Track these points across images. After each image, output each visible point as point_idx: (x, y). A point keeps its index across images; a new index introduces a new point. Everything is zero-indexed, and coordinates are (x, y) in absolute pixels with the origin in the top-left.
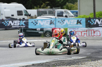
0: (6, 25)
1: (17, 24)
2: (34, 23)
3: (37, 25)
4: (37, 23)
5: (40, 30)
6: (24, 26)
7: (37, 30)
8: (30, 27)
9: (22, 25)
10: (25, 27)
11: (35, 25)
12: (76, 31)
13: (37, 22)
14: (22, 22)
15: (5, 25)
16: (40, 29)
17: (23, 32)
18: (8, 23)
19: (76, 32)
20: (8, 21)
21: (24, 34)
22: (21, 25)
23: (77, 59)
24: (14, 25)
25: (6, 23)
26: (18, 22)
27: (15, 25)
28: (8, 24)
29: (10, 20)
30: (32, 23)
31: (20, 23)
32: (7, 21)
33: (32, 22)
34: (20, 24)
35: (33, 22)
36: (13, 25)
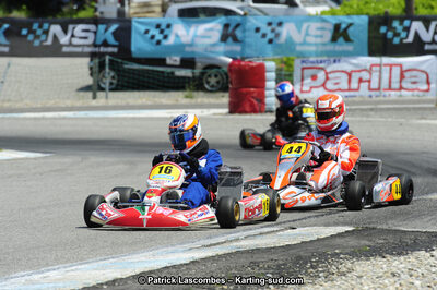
0: (37, 43)
1: (86, 38)
3: (164, 42)
4: (166, 37)
5: (178, 63)
6: (114, 46)
7: (169, 61)
9: (105, 44)
10: (115, 50)
11: (158, 43)
12: (328, 70)
13: (166, 32)
14: (106, 30)
15: (33, 42)
17: (110, 68)
18: (46, 32)
19: (327, 73)
20: (46, 26)
21: (113, 78)
22: (99, 42)
23: (315, 238)
24: (70, 44)
25: (39, 32)
27: (75, 41)
28: (46, 40)
29: (55, 23)
31: (95, 33)
32: (40, 27)
33: (146, 32)
35: (151, 33)
36: (67, 43)
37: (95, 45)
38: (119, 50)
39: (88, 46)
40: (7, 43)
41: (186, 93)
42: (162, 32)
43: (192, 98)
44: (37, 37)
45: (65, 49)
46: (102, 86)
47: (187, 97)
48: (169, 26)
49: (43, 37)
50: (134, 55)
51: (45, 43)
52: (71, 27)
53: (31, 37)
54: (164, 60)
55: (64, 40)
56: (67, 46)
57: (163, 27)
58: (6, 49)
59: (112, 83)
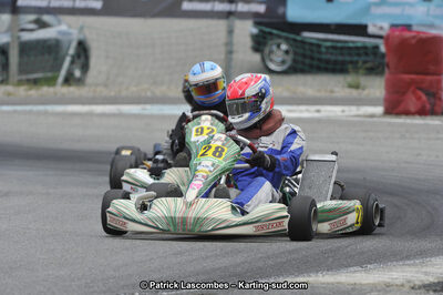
7: (371, 30)
8: (295, 12)
10: (261, 8)
16: (386, 25)
38: (267, 9)
41: (350, 78)
43: (357, 87)
45: (186, 6)
46: (272, 66)
47: (350, 86)
50: (290, 19)
54: (365, 27)
56: (190, 1)
58: (98, 5)
59: (283, 62)
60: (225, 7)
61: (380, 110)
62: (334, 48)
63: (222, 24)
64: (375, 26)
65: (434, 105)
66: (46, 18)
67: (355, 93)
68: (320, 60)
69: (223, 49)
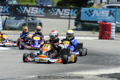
0: (53, 14)
1: (67, 13)
2: (88, 14)
3: (92, 16)
4: (92, 14)
7: (98, 22)
8: (82, 18)
9: (73, 15)
10: (76, 17)
11: (89, 16)
13: (92, 13)
14: (73, 11)
15: (51, 14)
16: (101, 21)
18: (56, 11)
20: (56, 9)
24: (63, 15)
25: (54, 11)
26: (68, 11)
27: (64, 14)
28: (56, 14)
29: (58, 8)
30: (86, 14)
31: (70, 12)
32: (54, 9)
33: (86, 12)
34: (70, 14)
36: (62, 14)
37: (70, 16)
38: (77, 18)
39: (68, 16)
40: (44, 14)
41: (93, 32)
42: (90, 12)
43: (94, 33)
44: (53, 12)
45: (61, 17)
47: (93, 33)
48: (93, 11)
49: (55, 13)
50: (81, 20)
51: (55, 14)
52: (63, 10)
53: (51, 12)
54: (97, 22)
55: (61, 13)
56: (62, 16)
57: (91, 11)
58: (44, 16)
59: (81, 28)
60: (69, 17)
61: (98, 38)
62: (90, 26)
63: (68, 20)
64: (99, 21)
65: (109, 38)
66: (34, 18)
67: (93, 35)
68: (87, 28)
69: (68, 25)
